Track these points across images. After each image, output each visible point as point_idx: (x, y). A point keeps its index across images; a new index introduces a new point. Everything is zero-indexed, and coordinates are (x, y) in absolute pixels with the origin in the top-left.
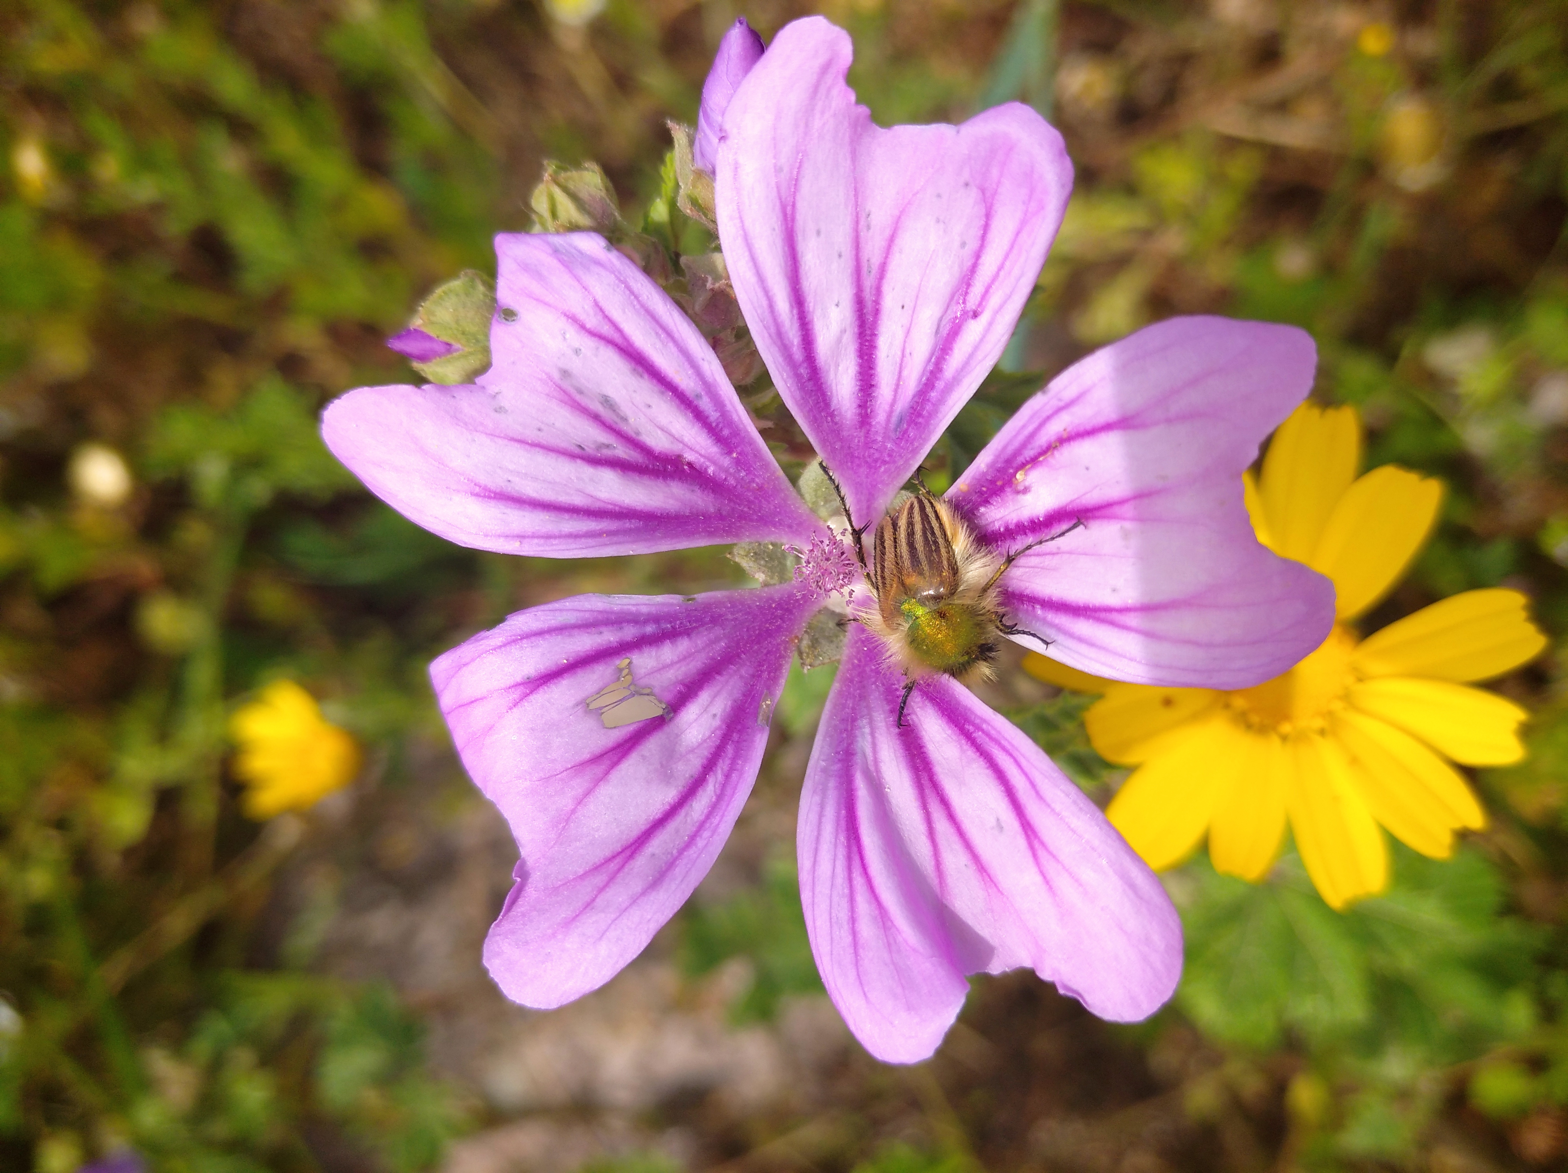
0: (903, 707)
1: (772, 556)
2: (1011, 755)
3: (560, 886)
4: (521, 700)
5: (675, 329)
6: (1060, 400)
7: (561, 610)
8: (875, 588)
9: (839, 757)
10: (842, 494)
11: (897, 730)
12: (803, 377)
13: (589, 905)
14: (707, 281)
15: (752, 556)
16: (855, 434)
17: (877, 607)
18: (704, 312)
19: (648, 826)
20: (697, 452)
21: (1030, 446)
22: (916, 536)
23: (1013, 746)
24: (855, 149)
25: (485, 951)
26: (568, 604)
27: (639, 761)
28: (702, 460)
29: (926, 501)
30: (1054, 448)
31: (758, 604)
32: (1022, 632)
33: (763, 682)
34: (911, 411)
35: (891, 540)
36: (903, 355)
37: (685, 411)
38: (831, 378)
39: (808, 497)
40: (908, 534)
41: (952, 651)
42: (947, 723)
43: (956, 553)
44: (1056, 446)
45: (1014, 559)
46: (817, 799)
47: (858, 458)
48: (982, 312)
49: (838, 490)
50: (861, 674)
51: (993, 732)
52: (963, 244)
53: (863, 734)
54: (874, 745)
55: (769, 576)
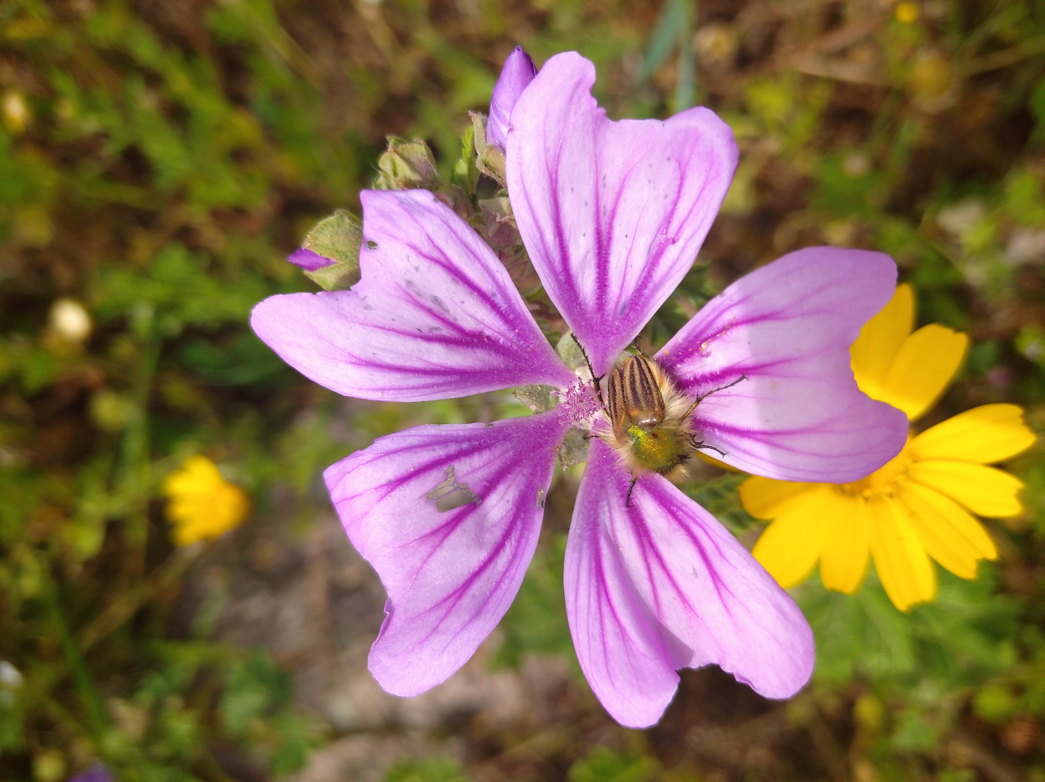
0: (629, 494)
1: (540, 394)
2: (702, 527)
3: (415, 617)
4: (385, 495)
5: (479, 253)
6: (732, 300)
7: (409, 436)
8: (609, 416)
9: (589, 527)
10: (586, 355)
11: (626, 509)
12: (562, 281)
13: (435, 630)
14: (496, 217)
15: (528, 395)
16: (594, 316)
17: (611, 428)
18: (494, 236)
19: (469, 576)
20: (493, 330)
21: (711, 328)
22: (636, 384)
23: (704, 522)
24: (596, 136)
25: (369, 661)
26: (413, 431)
27: (462, 533)
28: (496, 334)
29: (642, 360)
30: (727, 329)
31: (533, 426)
32: (707, 447)
33: (538, 478)
34: (631, 302)
35: (619, 385)
36: (626, 267)
37: (485, 304)
38: (580, 281)
39: (563, 355)
40: (631, 382)
41: (662, 459)
42: (659, 505)
43: (663, 395)
44: (728, 328)
45: (701, 400)
46: (576, 555)
47: (596, 331)
48: (678, 240)
49: (584, 352)
50: (600, 472)
51: (690, 512)
52: (666, 197)
53: (604, 512)
54: (611, 519)
55: (539, 407)
